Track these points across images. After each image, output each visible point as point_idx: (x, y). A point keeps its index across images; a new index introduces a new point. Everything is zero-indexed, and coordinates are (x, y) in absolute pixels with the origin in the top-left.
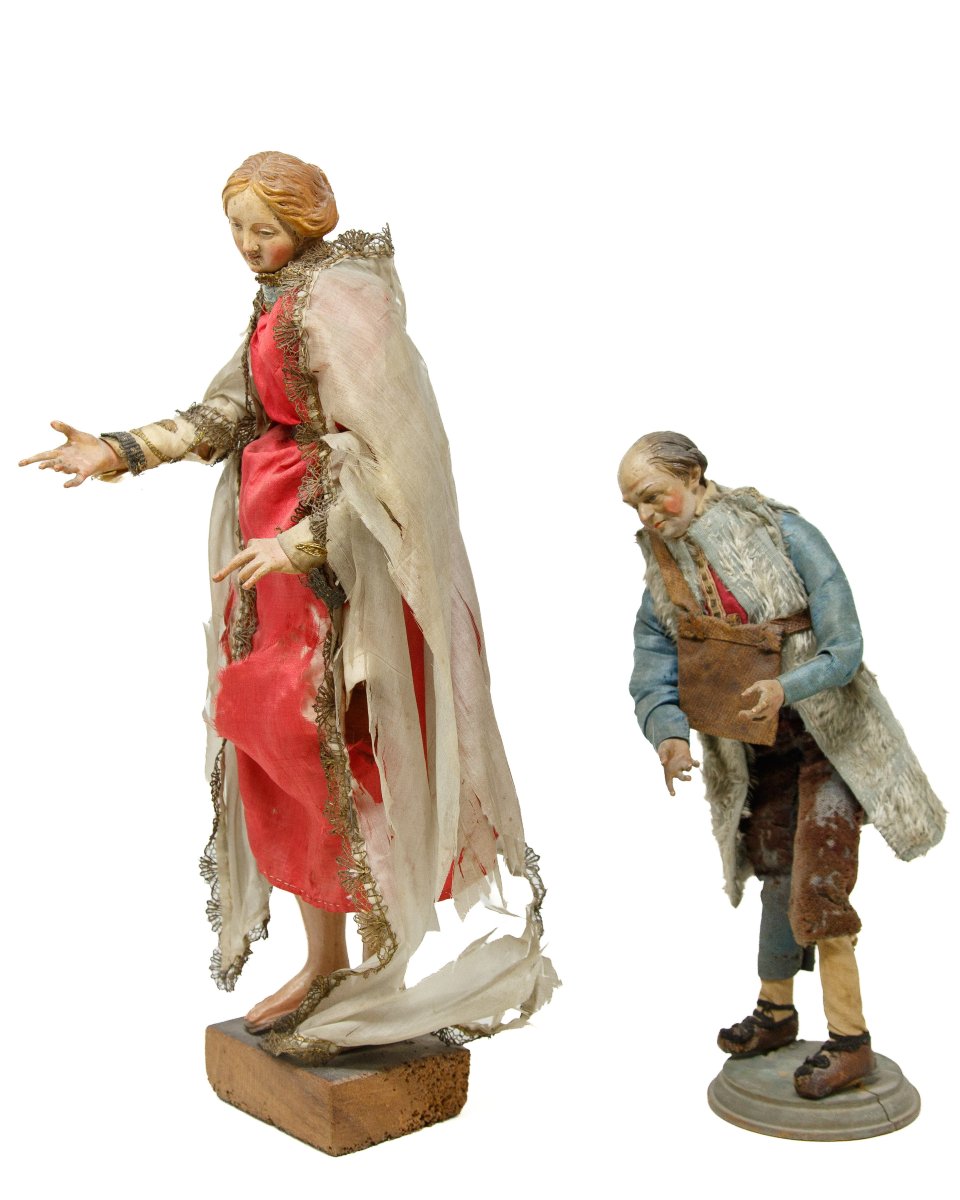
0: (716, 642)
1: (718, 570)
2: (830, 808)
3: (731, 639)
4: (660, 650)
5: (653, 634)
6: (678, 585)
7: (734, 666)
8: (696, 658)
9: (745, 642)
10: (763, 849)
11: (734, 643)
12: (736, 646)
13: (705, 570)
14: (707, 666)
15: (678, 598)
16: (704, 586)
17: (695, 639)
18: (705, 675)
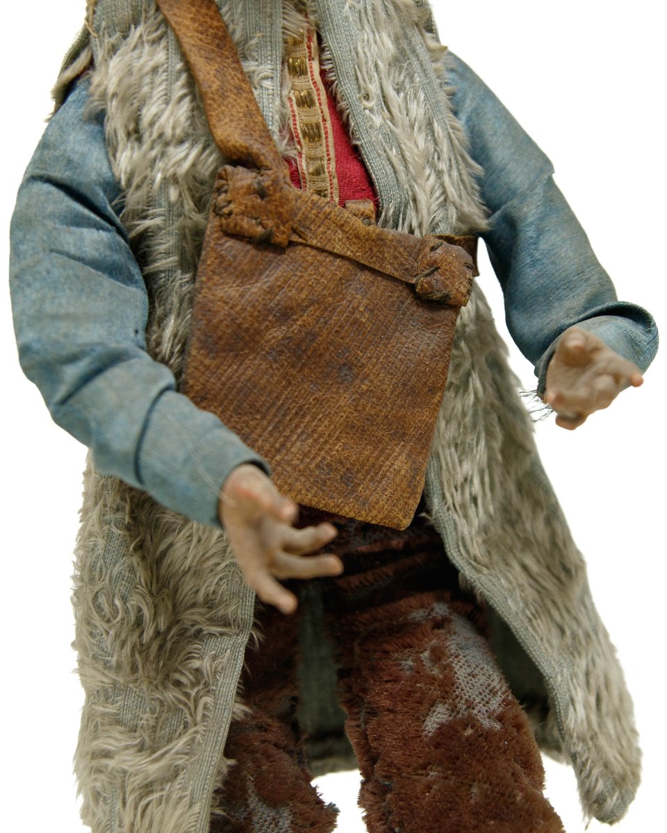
0: (321, 257)
1: (347, 88)
2: (493, 692)
3: (359, 256)
4: (113, 270)
5: (99, 227)
6: (237, 106)
7: (355, 322)
8: (256, 289)
9: (389, 269)
10: (253, 801)
11: (363, 267)
12: (365, 277)
13: (311, 81)
14: (285, 314)
15: (231, 132)
16: (302, 117)
17: (266, 244)
18: (276, 334)
